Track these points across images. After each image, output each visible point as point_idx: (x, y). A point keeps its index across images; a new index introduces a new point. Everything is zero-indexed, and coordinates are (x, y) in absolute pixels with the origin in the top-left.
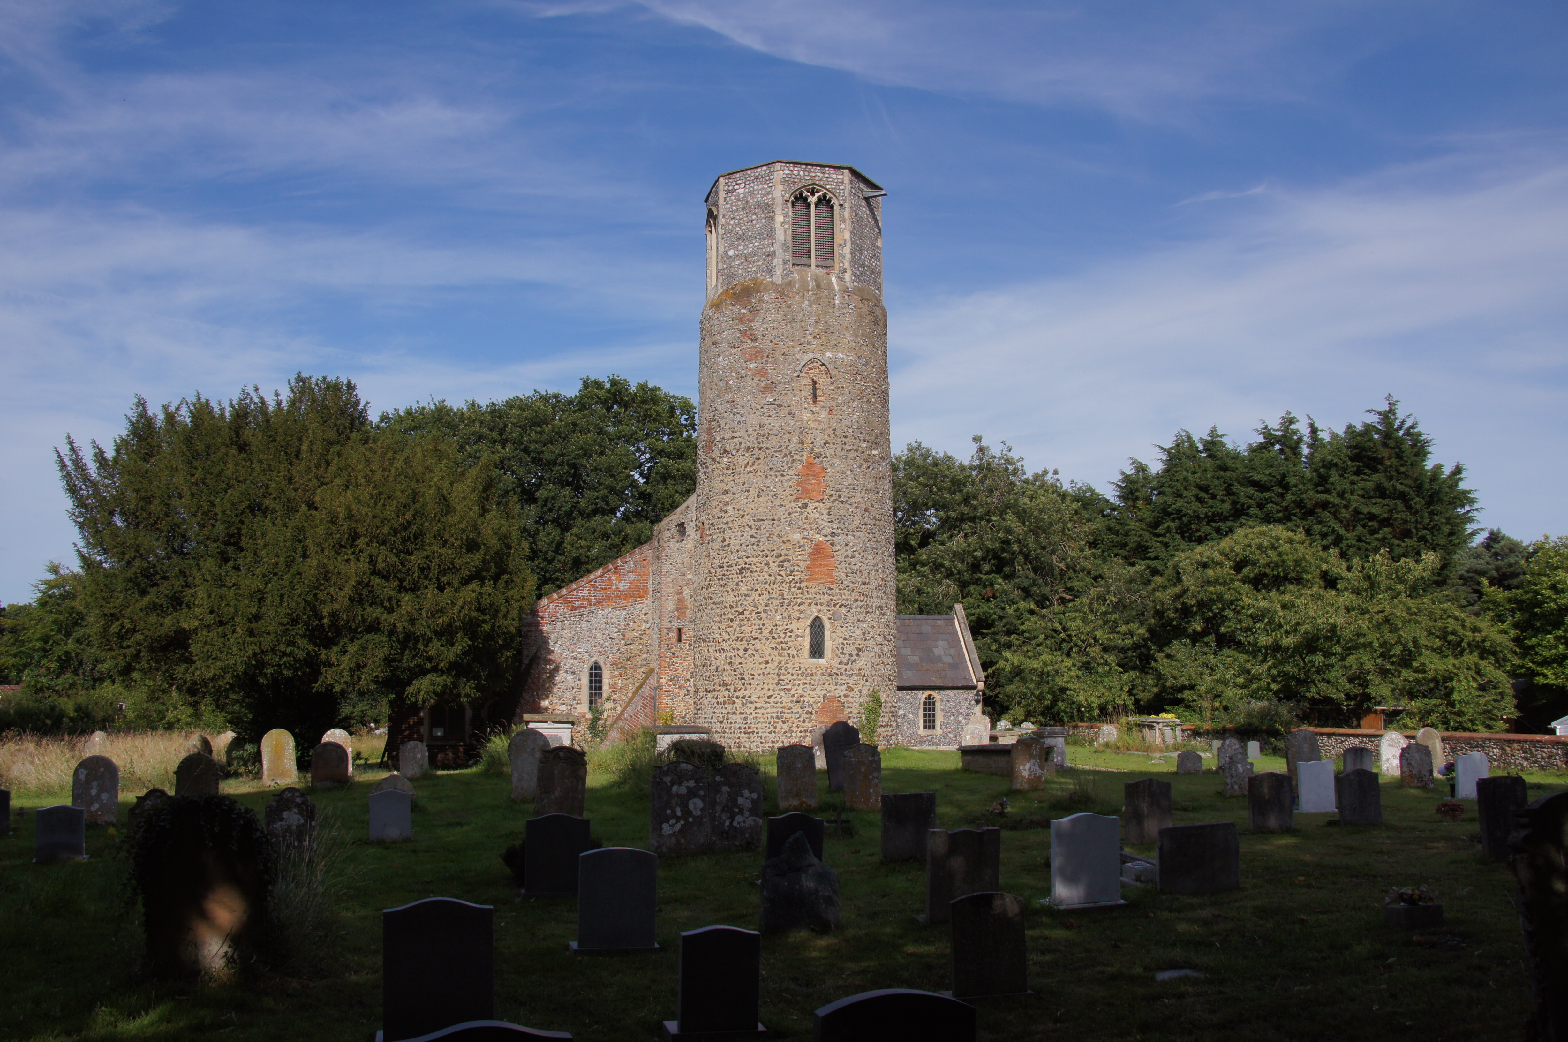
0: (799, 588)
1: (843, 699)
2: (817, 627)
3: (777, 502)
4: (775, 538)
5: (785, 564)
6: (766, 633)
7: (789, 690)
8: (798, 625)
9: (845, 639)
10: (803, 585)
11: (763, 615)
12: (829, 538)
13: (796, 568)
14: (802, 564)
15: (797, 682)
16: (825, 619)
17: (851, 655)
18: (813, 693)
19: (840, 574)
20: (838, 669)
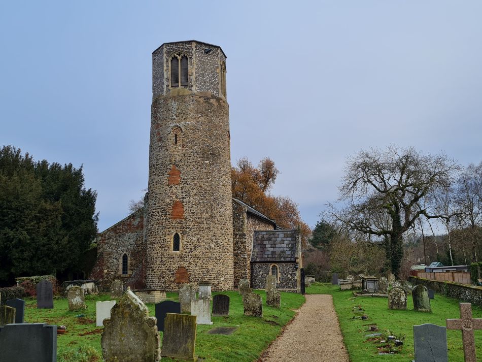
0: (169, 221)
1: (187, 268)
2: (177, 238)
3: (162, 186)
5: (164, 212)
6: (157, 241)
7: (165, 264)
8: (168, 237)
9: (188, 242)
11: (157, 233)
12: (181, 200)
13: (168, 213)
14: (170, 211)
15: (168, 261)
16: (179, 234)
17: (191, 249)
18: (174, 266)
19: (186, 215)
20: (185, 255)
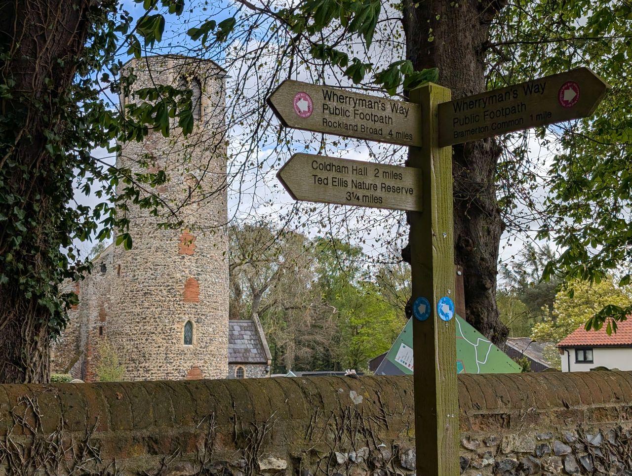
0: (179, 305)
1: (202, 368)
2: (189, 327)
3: (168, 255)
4: (166, 276)
5: (171, 291)
6: (159, 330)
7: (171, 363)
8: (179, 326)
9: (204, 334)
10: (181, 303)
11: (157, 320)
12: (196, 276)
13: (178, 293)
14: (182, 292)
15: (176, 358)
16: (193, 322)
17: (206, 343)
18: (185, 365)
19: (201, 297)
20: (200, 351)
